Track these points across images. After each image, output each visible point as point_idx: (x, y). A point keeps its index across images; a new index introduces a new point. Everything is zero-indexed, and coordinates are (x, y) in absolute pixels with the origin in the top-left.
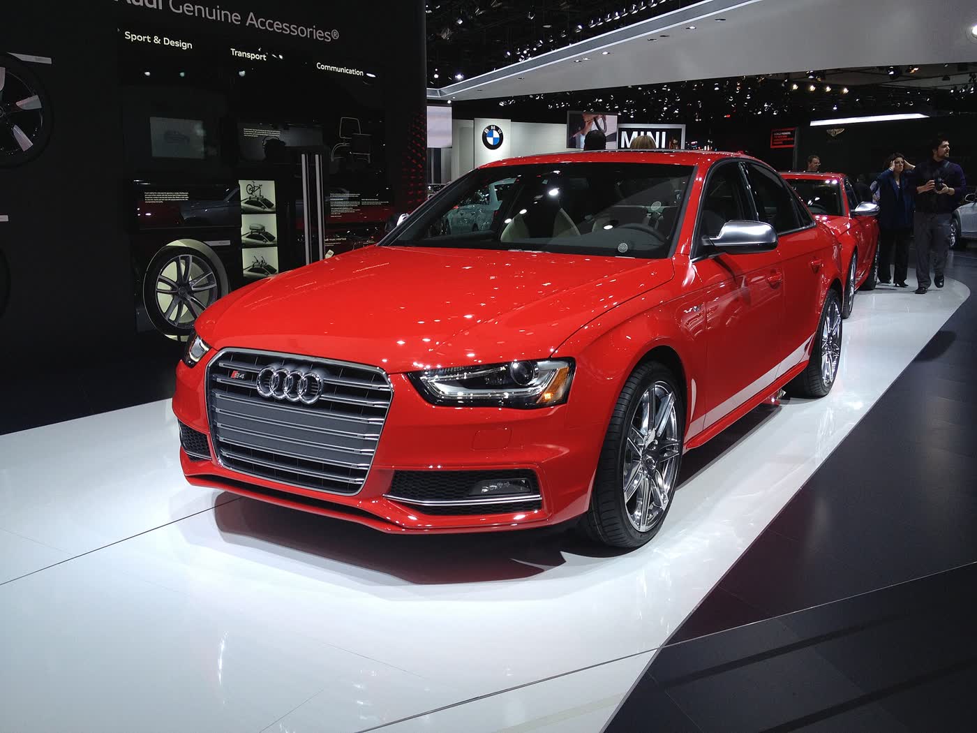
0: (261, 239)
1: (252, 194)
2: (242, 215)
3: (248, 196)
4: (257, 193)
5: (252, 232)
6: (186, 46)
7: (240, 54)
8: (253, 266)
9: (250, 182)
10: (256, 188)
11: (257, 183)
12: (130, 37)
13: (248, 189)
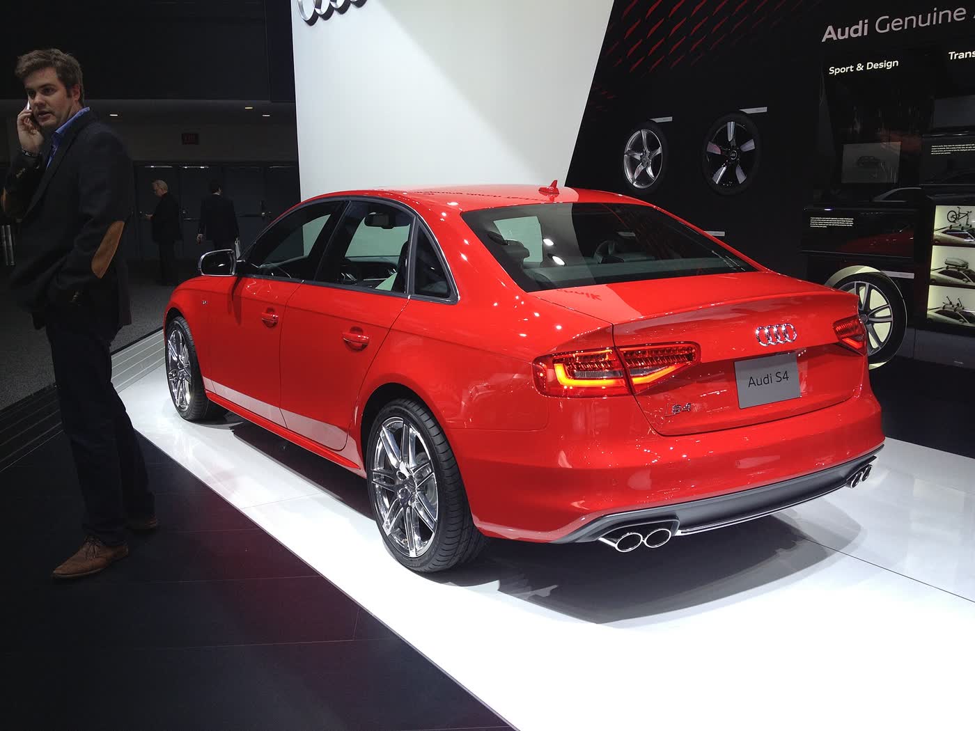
0: (961, 277)
1: (954, 222)
2: (934, 246)
3: (949, 224)
4: (963, 222)
5: (947, 268)
6: (890, 65)
7: (962, 56)
8: (944, 308)
9: (954, 208)
10: (961, 216)
11: (964, 209)
12: (834, 71)
13: (950, 216)
